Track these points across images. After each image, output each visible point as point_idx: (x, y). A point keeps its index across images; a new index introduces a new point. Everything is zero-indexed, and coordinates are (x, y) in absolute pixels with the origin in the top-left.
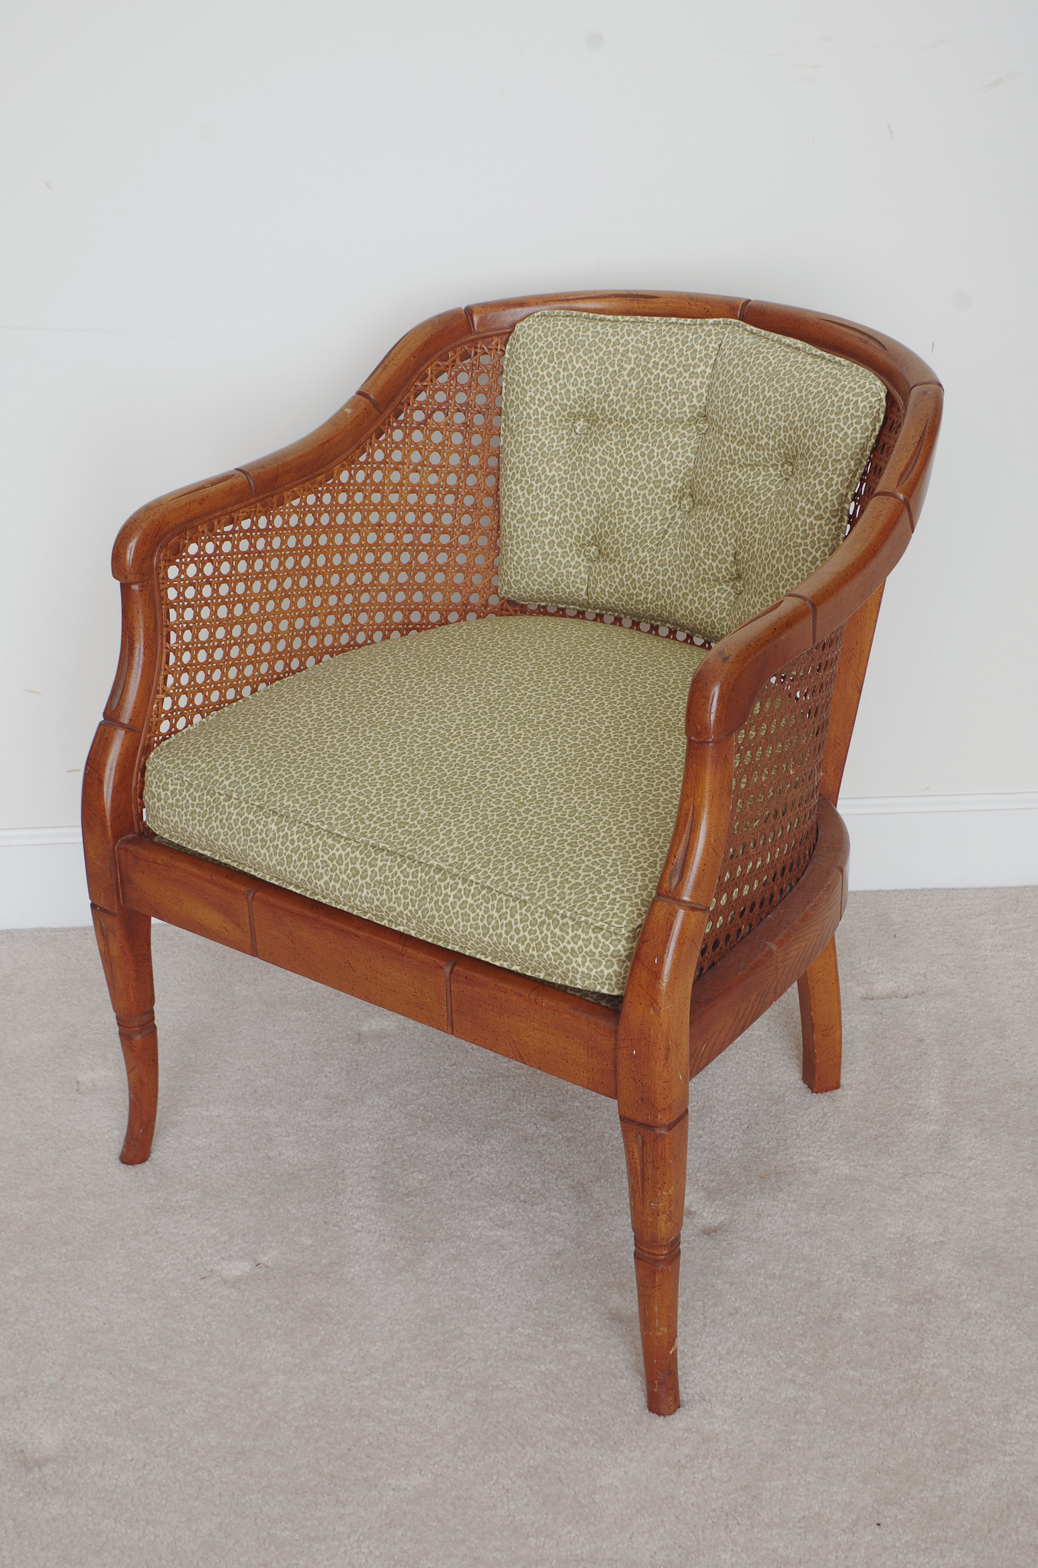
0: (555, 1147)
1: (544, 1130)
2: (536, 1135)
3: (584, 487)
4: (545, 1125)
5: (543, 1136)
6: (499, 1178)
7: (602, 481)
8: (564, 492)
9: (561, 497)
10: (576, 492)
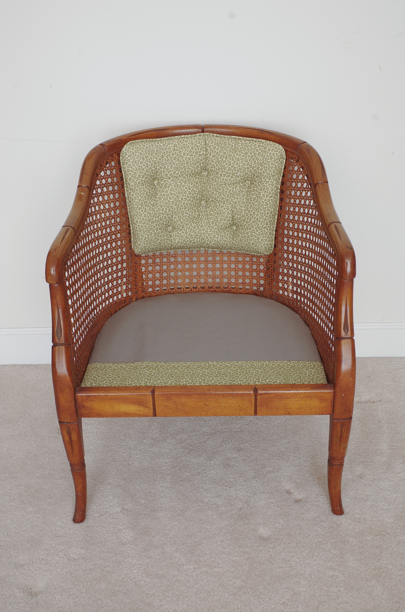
0: (239, 463)
1: (235, 455)
2: (231, 458)
4: (235, 454)
5: (234, 458)
6: (217, 475)
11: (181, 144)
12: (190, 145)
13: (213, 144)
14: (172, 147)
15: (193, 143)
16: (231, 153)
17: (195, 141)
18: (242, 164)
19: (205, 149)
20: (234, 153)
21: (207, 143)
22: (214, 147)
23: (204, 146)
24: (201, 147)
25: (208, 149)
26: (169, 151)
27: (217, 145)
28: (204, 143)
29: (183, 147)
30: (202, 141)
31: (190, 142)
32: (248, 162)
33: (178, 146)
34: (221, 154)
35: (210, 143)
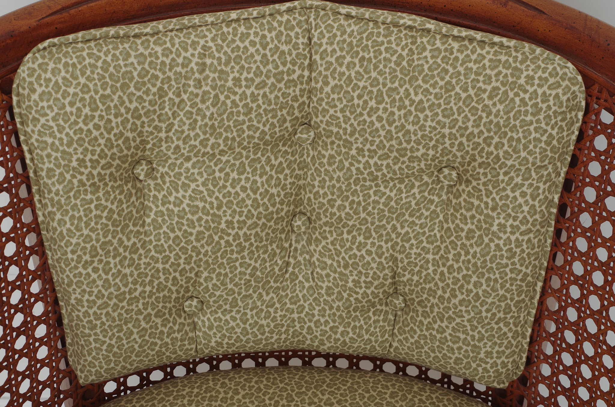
3: (178, 245)
7: (199, 233)
8: (152, 258)
9: (149, 264)
10: (167, 253)
11: (226, 48)
12: (257, 50)
13: (335, 46)
14: (196, 60)
15: (268, 44)
16: (396, 84)
17: (274, 34)
18: (434, 124)
19: (307, 62)
20: (407, 86)
21: (315, 39)
22: (337, 59)
23: (304, 50)
24: (294, 56)
25: (319, 62)
26: (183, 71)
27: (348, 53)
28: (306, 41)
29: (233, 56)
30: (297, 33)
31: (257, 40)
32: (456, 116)
33: (217, 55)
34: (361, 84)
35: (324, 41)
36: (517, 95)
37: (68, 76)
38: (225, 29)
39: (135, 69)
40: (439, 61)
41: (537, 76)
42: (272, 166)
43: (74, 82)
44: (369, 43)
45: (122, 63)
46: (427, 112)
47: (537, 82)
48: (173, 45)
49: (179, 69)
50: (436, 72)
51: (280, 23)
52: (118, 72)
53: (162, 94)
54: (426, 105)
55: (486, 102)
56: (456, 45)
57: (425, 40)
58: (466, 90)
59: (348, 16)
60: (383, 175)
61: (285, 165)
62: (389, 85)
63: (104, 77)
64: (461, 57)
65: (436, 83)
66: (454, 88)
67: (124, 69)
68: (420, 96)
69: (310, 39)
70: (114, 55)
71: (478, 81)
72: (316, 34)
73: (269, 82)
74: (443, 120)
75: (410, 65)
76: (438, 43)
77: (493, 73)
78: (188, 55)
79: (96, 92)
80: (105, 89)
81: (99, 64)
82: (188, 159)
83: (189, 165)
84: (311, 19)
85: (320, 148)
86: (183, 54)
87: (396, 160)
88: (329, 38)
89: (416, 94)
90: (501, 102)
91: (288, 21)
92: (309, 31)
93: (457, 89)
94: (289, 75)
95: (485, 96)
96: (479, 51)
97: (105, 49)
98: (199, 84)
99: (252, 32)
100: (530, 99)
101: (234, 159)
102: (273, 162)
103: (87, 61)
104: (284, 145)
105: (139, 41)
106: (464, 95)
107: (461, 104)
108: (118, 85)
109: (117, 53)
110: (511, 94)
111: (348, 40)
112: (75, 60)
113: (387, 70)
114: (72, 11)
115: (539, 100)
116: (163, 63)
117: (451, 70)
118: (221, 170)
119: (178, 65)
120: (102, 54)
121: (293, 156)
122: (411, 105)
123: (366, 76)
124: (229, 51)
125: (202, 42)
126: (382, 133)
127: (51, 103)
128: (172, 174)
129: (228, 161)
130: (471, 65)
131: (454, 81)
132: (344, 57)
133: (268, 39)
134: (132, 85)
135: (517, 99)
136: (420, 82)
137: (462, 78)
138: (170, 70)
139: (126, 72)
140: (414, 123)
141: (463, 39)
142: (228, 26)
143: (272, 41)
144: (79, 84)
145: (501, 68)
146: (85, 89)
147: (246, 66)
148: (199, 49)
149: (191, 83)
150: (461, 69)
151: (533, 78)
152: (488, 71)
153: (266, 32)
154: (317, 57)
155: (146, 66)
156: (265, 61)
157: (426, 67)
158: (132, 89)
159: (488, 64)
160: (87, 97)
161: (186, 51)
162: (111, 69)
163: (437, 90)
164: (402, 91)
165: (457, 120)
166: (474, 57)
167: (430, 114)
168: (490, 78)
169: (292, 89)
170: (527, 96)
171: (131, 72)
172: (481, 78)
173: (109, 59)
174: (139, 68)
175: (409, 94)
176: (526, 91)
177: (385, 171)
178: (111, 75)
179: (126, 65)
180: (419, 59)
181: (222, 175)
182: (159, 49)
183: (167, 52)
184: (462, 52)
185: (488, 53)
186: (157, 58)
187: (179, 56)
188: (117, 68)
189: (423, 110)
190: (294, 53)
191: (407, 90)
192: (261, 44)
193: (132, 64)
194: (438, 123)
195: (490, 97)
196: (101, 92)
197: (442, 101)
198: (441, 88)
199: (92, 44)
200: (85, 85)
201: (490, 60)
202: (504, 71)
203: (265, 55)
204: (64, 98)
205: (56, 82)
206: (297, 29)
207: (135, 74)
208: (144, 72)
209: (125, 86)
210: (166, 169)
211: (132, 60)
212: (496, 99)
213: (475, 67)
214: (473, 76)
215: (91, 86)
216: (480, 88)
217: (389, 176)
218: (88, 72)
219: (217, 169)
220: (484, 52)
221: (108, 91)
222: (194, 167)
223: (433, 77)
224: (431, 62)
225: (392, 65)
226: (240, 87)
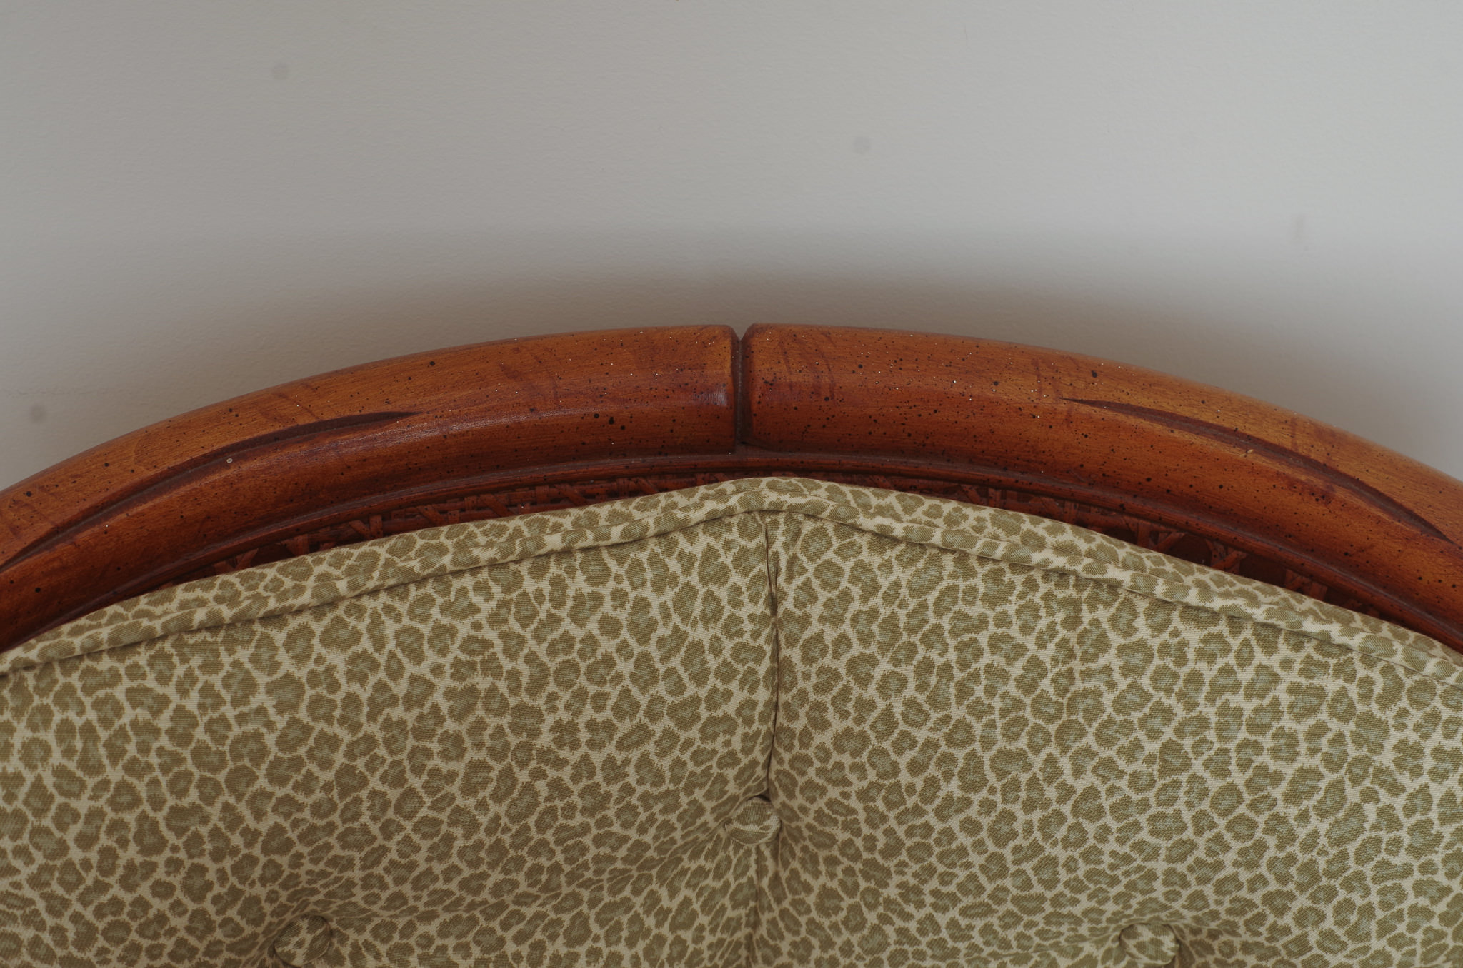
11: (531, 644)
12: (623, 647)
13: (846, 628)
14: (445, 682)
15: (652, 625)
16: (1022, 743)
17: (670, 594)
18: (1126, 849)
19: (764, 667)
20: (1053, 749)
21: (788, 604)
22: (852, 665)
23: (756, 635)
24: (727, 653)
25: (800, 667)
26: (410, 718)
27: (883, 648)
28: (761, 608)
29: (553, 666)
30: (736, 590)
31: (623, 616)
32: (1189, 834)
33: (507, 665)
34: (921, 735)
35: (816, 610)
36: (1369, 796)
37: (72, 765)
38: (530, 585)
39: (270, 725)
40: (1145, 682)
41: (1428, 746)
42: (663, 914)
43: (91, 782)
44: (945, 622)
45: (229, 712)
46: (1109, 820)
47: (1428, 763)
48: (379, 643)
49: (397, 713)
50: (1135, 716)
51: (687, 561)
52: (220, 740)
53: (349, 781)
54: (1106, 803)
55: (1280, 808)
56: (1193, 636)
57: (1103, 614)
58: (1221, 771)
59: (883, 538)
60: (974, 948)
61: (696, 906)
62: (1001, 743)
63: (178, 760)
64: (1209, 673)
65: (1137, 745)
66: (1187, 764)
67: (236, 731)
68: (1089, 779)
69: (773, 603)
70: (207, 690)
71: (1258, 749)
72: (791, 590)
73: (658, 729)
74: (1153, 840)
75: (1062, 691)
76: (1143, 628)
77: (1302, 728)
78: (424, 670)
79: (157, 803)
80: (181, 794)
81: (164, 722)
82: (428, 917)
83: (432, 928)
84: (777, 546)
85: (795, 864)
86: (410, 668)
87: (1010, 920)
88: (829, 604)
89: (1078, 772)
90: (1323, 813)
91: (710, 553)
92: (771, 578)
93: (1198, 767)
94: (712, 705)
95: (1277, 792)
96: (1260, 657)
97: (180, 671)
98: (454, 746)
99: (606, 590)
100: (1409, 810)
101: (557, 909)
102: (665, 903)
103: (129, 715)
104: (695, 856)
105: (279, 637)
106: (1214, 784)
107: (1206, 805)
108: (221, 777)
109: (217, 680)
110: (1353, 794)
111: (885, 612)
112: (91, 715)
113: (997, 703)
114: (84, 536)
115: (1434, 814)
116: (351, 700)
117: (1180, 713)
118: (519, 939)
119: (393, 701)
120: (170, 691)
121: (718, 876)
122: (1061, 800)
123: (934, 715)
124: (542, 651)
125: (464, 629)
126: (977, 860)
127: (25, 840)
128: (383, 949)
129: (540, 916)
130: (1237, 700)
131: (1188, 744)
132: (873, 661)
133: (655, 613)
134: (261, 772)
135: (1370, 810)
136: (1090, 740)
137: (1211, 736)
138: (372, 717)
139: (245, 738)
140: (1066, 843)
141: (1214, 616)
142: (538, 572)
143: (666, 616)
144: (104, 784)
145: (1323, 716)
146: (124, 797)
147: (592, 689)
148: (455, 651)
149: (435, 746)
150: (1209, 711)
151: (1417, 752)
152: (1287, 722)
153: (648, 592)
154: (795, 654)
155: (303, 714)
156: (644, 674)
157: (1108, 699)
158: (262, 782)
159: (1285, 700)
160: (130, 818)
161: (418, 658)
162: (200, 734)
163: (1139, 766)
164: (1038, 761)
165: (1193, 846)
166: (1246, 675)
167: (1115, 825)
168: (1292, 741)
169: (721, 739)
170: (1399, 802)
171: (257, 736)
172: (1267, 741)
173: (192, 703)
174: (281, 722)
175: (1059, 772)
176: (1396, 789)
177: (978, 940)
178: (200, 753)
179: (241, 719)
180: (1087, 674)
181: (525, 950)
182: (337, 659)
183: (360, 667)
184: (1211, 659)
185: (1287, 664)
186: (334, 686)
187: (395, 674)
188: (217, 727)
189: (1098, 813)
190: (728, 645)
191: (1051, 760)
192: (633, 626)
193: (261, 711)
194: (1138, 847)
195: (1293, 797)
196: (171, 801)
197: (1151, 795)
198: (1150, 760)
199: (142, 657)
200: (123, 787)
201: (1294, 689)
202: (1335, 726)
203: (645, 659)
204: (62, 826)
205: (38, 785)
206: (736, 578)
207: (270, 740)
208: (295, 733)
209: (240, 778)
210: (367, 936)
211: (260, 699)
212: (1308, 804)
213: (1248, 707)
214: (1243, 734)
215: (141, 788)
216: (1262, 769)
217: (987, 950)
218: (132, 750)
219: (509, 935)
220: (1274, 662)
221: (193, 796)
222: (443, 932)
223: (1128, 727)
224: (1122, 684)
225: (1011, 688)
226: (575, 745)
